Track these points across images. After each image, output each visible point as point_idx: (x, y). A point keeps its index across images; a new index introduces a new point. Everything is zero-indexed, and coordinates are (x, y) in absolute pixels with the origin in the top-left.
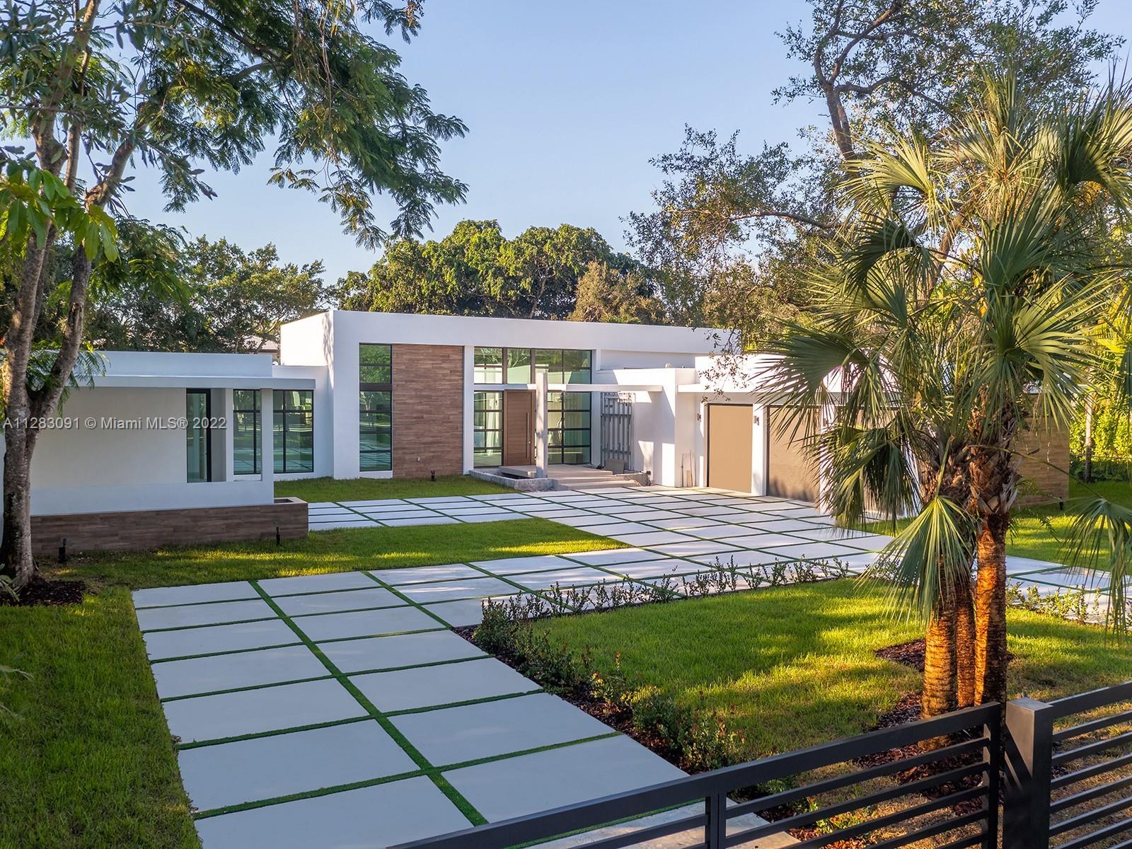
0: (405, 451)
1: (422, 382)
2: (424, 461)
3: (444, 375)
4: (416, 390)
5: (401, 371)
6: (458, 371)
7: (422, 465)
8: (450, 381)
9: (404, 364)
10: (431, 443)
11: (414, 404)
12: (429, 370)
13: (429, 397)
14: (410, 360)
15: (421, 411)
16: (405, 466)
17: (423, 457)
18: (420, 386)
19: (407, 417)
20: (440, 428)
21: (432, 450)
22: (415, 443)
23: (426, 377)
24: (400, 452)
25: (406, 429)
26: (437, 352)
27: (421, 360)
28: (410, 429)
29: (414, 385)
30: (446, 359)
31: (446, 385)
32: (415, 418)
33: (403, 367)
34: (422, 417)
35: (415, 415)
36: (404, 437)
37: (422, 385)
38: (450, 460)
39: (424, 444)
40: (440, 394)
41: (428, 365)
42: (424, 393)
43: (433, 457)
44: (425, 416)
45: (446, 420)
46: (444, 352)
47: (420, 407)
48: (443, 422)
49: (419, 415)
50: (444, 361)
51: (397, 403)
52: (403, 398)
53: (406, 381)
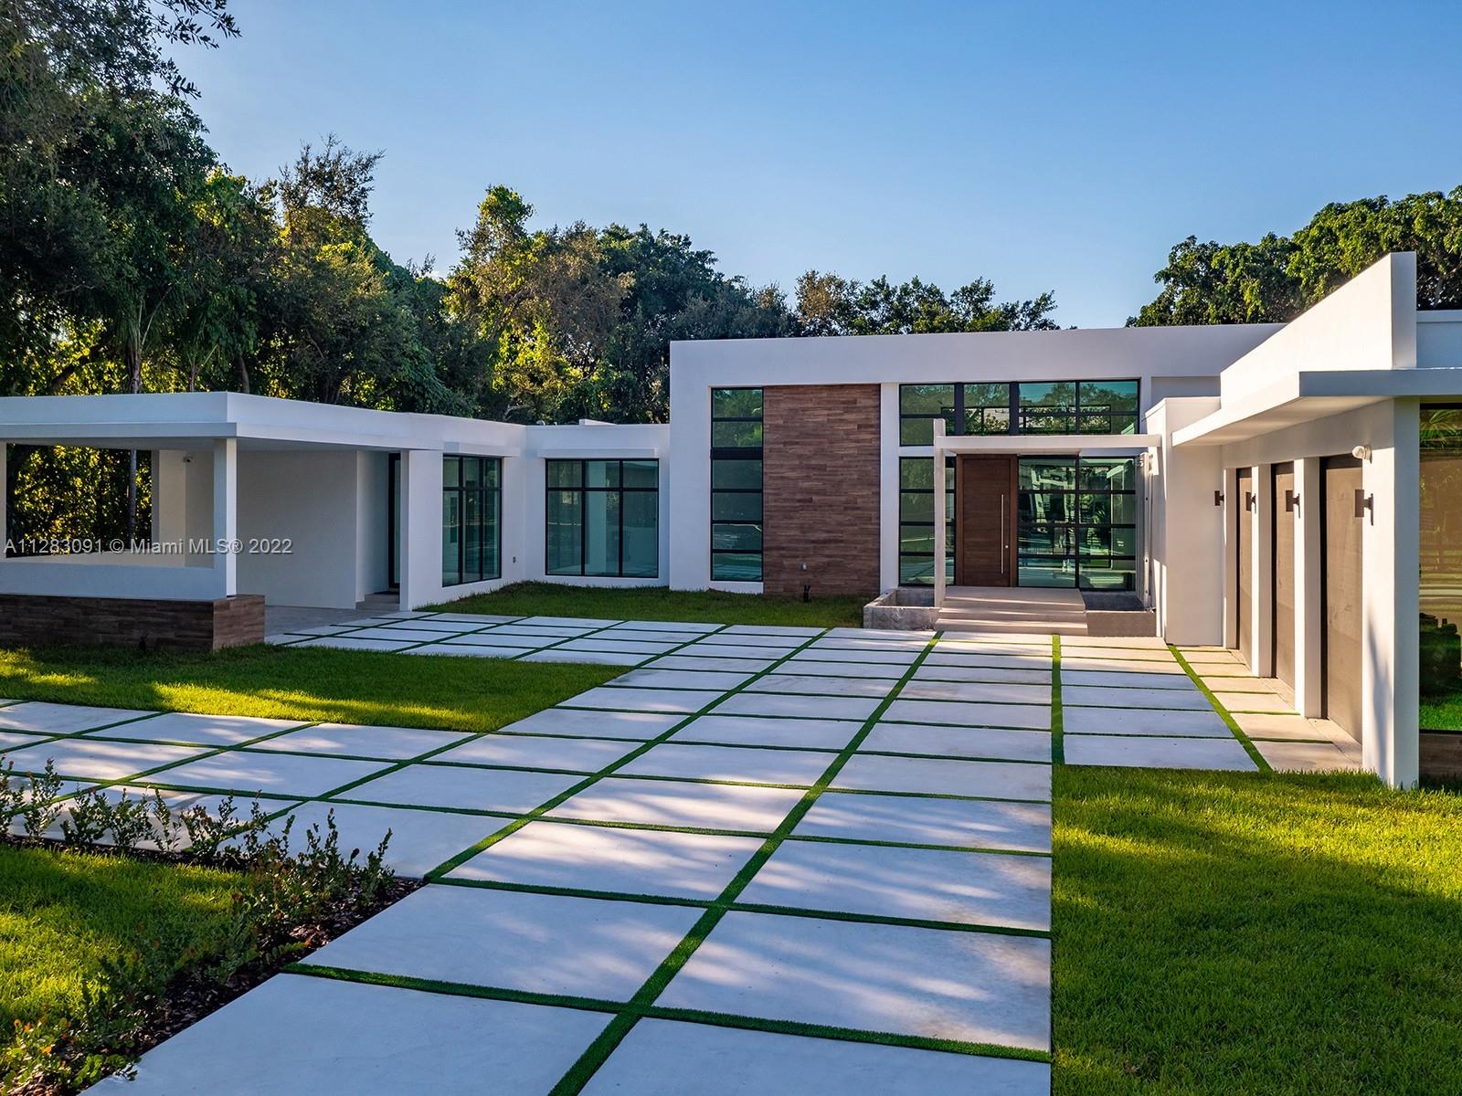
0: (782, 552)
1: (810, 444)
2: (815, 570)
3: (848, 433)
4: (800, 457)
5: (778, 427)
6: (872, 426)
7: (810, 576)
8: (858, 441)
9: (782, 416)
10: (825, 542)
11: (797, 479)
12: (822, 424)
13: (822, 468)
14: (790, 410)
15: (809, 491)
16: (784, 576)
17: (813, 564)
18: (807, 450)
19: (785, 500)
20: (840, 518)
21: (827, 552)
22: (799, 541)
23: (818, 436)
24: (775, 553)
25: (785, 517)
26: (836, 395)
27: (808, 409)
28: (791, 518)
29: (798, 450)
30: (851, 406)
31: (850, 448)
32: (799, 501)
33: (781, 422)
34: (811, 500)
35: (798, 497)
36: (783, 531)
37: (811, 448)
38: (857, 571)
39: (813, 542)
40: (841, 463)
41: (821, 416)
42: (813, 462)
43: (829, 564)
44: (815, 498)
45: (850, 506)
46: (847, 395)
47: (806, 484)
48: (846, 509)
49: (808, 497)
50: (847, 411)
51: (771, 477)
52: (779, 471)
53: (785, 443)
